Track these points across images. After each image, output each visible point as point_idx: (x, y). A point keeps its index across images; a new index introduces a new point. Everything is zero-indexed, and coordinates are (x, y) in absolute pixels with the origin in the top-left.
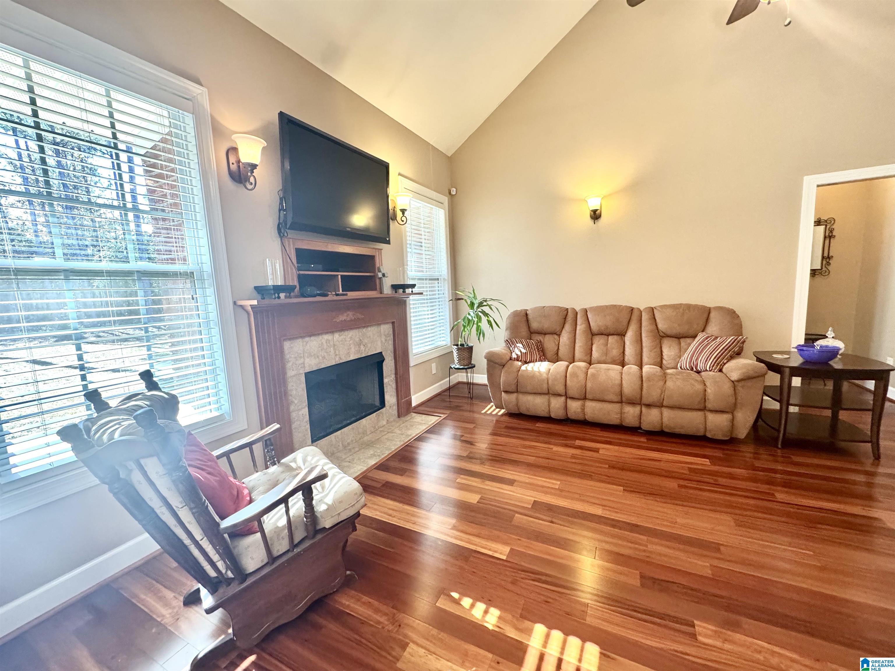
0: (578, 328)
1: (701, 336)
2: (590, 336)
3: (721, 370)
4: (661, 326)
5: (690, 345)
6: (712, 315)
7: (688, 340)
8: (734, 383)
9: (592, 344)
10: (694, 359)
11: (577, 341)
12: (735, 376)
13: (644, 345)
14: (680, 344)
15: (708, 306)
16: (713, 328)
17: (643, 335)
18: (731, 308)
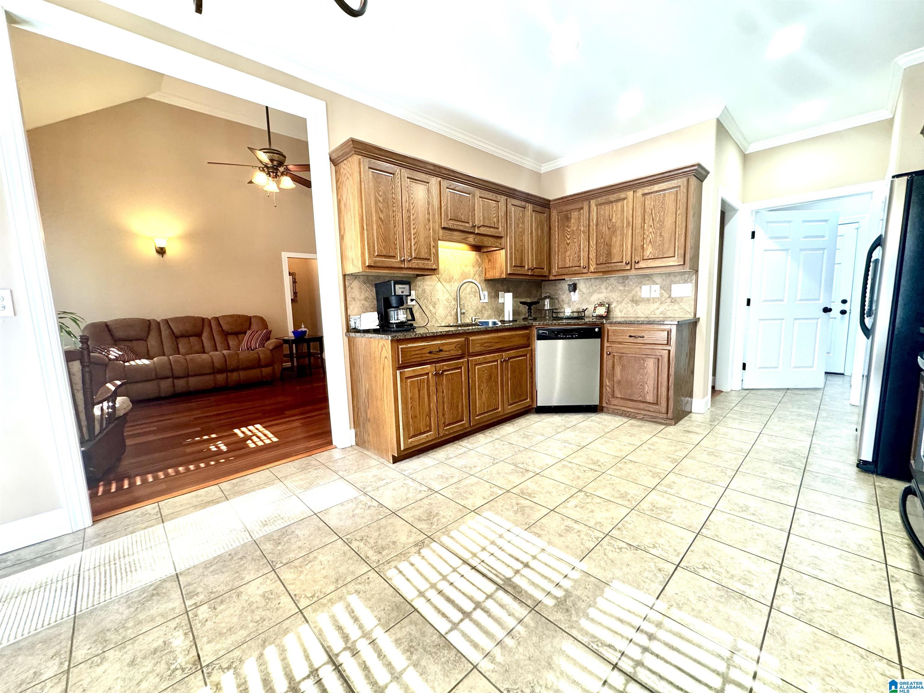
0: (163, 333)
1: (249, 333)
2: (175, 339)
3: (264, 347)
4: (225, 327)
5: (244, 337)
6: (252, 320)
7: (242, 335)
8: (271, 350)
9: (177, 344)
10: (249, 343)
11: (164, 343)
12: (271, 348)
13: (216, 340)
14: (238, 337)
15: (249, 315)
16: (254, 327)
17: (215, 335)
18: (261, 316)
